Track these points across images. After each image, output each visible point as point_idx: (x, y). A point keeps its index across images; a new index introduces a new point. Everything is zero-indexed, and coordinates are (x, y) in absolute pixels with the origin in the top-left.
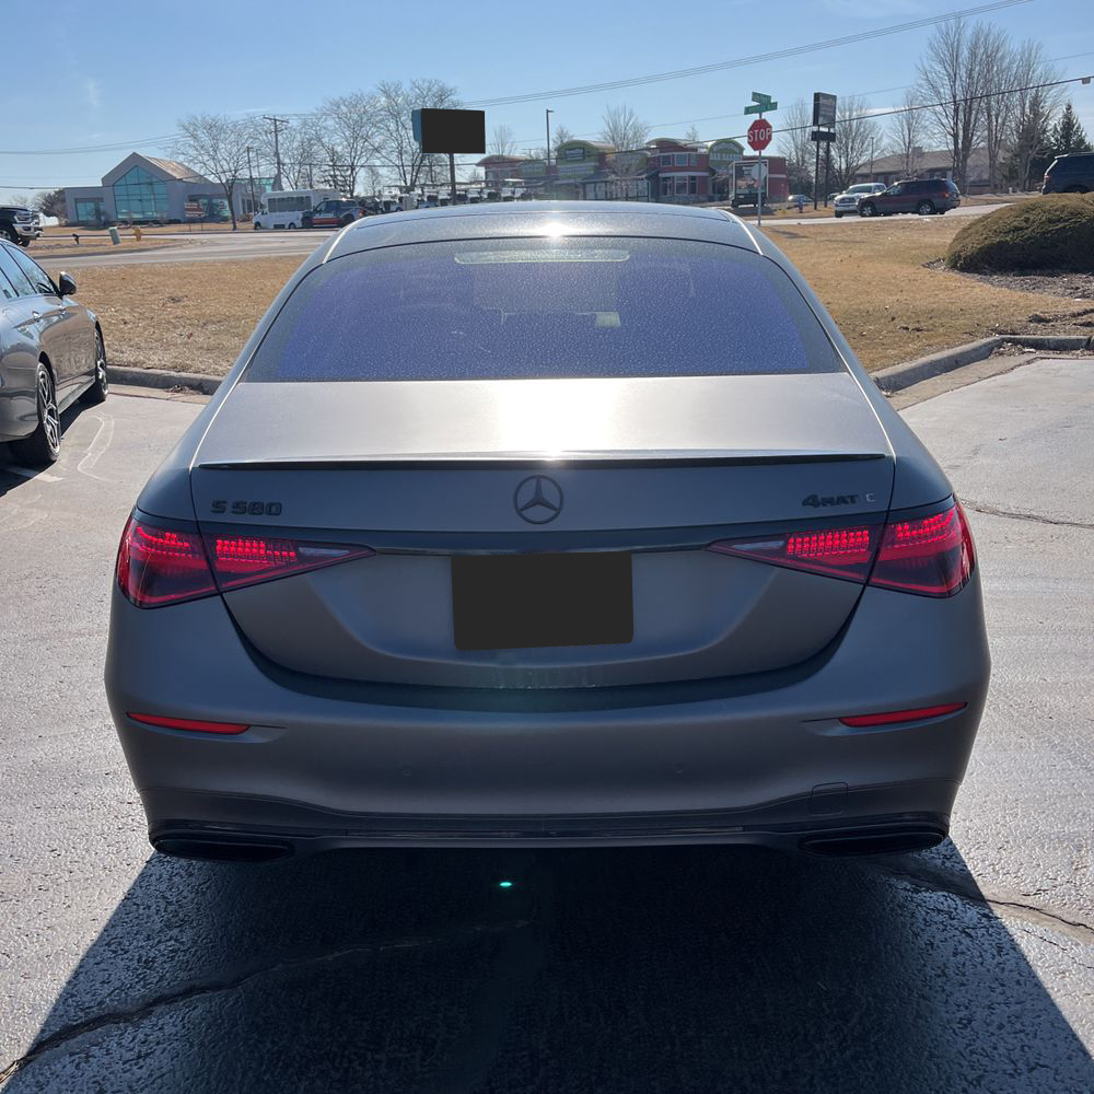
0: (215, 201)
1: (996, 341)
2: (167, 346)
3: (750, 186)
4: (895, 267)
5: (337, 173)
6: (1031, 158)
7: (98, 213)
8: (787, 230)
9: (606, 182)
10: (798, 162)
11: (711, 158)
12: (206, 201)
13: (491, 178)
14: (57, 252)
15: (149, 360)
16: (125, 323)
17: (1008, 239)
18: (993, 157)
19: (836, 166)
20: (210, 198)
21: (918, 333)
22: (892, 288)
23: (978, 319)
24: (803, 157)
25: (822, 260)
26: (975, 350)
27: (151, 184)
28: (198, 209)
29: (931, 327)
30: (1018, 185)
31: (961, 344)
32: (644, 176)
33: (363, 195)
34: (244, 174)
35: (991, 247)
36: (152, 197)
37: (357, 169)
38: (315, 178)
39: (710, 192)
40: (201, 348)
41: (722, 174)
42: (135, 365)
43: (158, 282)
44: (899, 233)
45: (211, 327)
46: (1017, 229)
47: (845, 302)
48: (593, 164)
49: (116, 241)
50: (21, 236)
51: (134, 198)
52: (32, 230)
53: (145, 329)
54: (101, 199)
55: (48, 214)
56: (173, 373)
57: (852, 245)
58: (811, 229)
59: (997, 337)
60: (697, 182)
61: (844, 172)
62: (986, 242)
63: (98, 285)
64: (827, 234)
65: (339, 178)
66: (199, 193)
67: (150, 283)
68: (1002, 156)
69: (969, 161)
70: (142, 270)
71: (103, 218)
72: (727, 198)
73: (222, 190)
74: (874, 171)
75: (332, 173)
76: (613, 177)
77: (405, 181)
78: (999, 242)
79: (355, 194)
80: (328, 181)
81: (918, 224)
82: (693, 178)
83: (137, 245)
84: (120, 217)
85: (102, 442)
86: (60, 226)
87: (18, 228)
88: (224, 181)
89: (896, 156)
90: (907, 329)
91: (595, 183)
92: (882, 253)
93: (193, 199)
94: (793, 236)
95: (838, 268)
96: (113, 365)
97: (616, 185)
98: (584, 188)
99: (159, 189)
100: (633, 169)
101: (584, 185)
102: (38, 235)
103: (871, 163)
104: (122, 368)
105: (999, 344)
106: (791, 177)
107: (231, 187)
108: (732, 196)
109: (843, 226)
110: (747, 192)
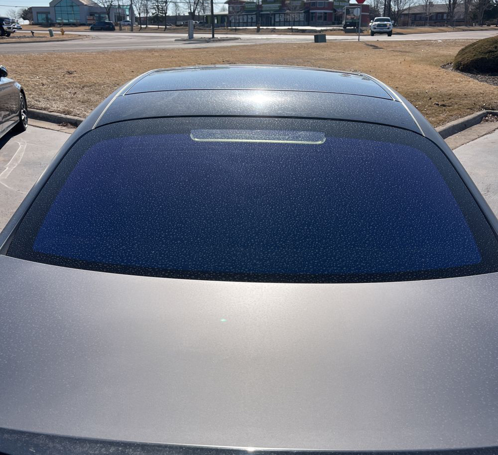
0: (102, 15)
1: (484, 113)
2: (62, 99)
3: (352, 19)
4: (428, 67)
5: (159, 4)
6: (484, 9)
7: (47, 19)
8: (373, 44)
9: (285, 14)
10: (375, 7)
11: (334, 4)
12: (97, 15)
13: (231, 9)
14: (22, 40)
15: (52, 107)
16: (43, 85)
17: (486, 56)
18: (467, 8)
19: (393, 10)
20: (99, 14)
21: (444, 108)
22: (428, 80)
23: (474, 101)
24: (377, 5)
25: (391, 62)
26: (474, 118)
27: (72, 6)
28: (93, 20)
29: (450, 104)
30: (477, 22)
31: (467, 115)
32: (302, 12)
33: (171, 15)
35: (477, 60)
36: (73, 12)
37: (168, 3)
38: (149, 7)
39: (333, 21)
40: (79, 101)
41: (339, 11)
42: (45, 109)
43: (63, 63)
44: (427, 48)
45: (86, 89)
46: (490, 52)
47: (405, 88)
48: (279, 5)
49: (52, 35)
50: (6, 31)
51: (64, 12)
52: (12, 29)
53: (53, 88)
54: (49, 13)
55: (25, 19)
56: (63, 116)
57: (405, 53)
58: (384, 44)
59: (484, 111)
60: (327, 15)
61: (396, 13)
62: (475, 57)
63: (32, 64)
64: (392, 47)
65: (160, 7)
66: (95, 11)
67: (58, 63)
68: (471, 8)
69: (455, 10)
70: (55, 56)
71: (49, 21)
72: (341, 24)
73: (105, 11)
74: (410, 12)
75: (157, 4)
76: (288, 11)
77: (191, 10)
78: (481, 58)
79: (167, 15)
80: (155, 8)
81: (436, 43)
82: (326, 13)
83: (62, 37)
84: (57, 21)
85: (16, 160)
86: (30, 25)
87: (5, 27)
88: (106, 6)
89: (420, 6)
90: (438, 105)
91: (280, 14)
92: (420, 59)
93: (92, 14)
94: (375, 47)
95: (400, 67)
96: (34, 108)
97: (289, 15)
98: (275, 16)
99: (76, 8)
100: (298, 8)
101: (275, 14)
102: (14, 31)
103: (409, 8)
104: (38, 111)
105: (485, 115)
106: (371, 14)
107: (109, 9)
108: (344, 22)
109: (400, 43)
110: (351, 21)
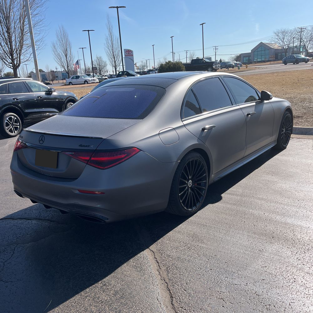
7: (249, 60)
27: (265, 50)
28: (274, 57)
34: (291, 45)
36: (265, 54)
49: (239, 69)
54: (250, 56)
66: (278, 52)
84: (254, 60)
87: (214, 67)
99: (267, 52)
107: (286, 50)
